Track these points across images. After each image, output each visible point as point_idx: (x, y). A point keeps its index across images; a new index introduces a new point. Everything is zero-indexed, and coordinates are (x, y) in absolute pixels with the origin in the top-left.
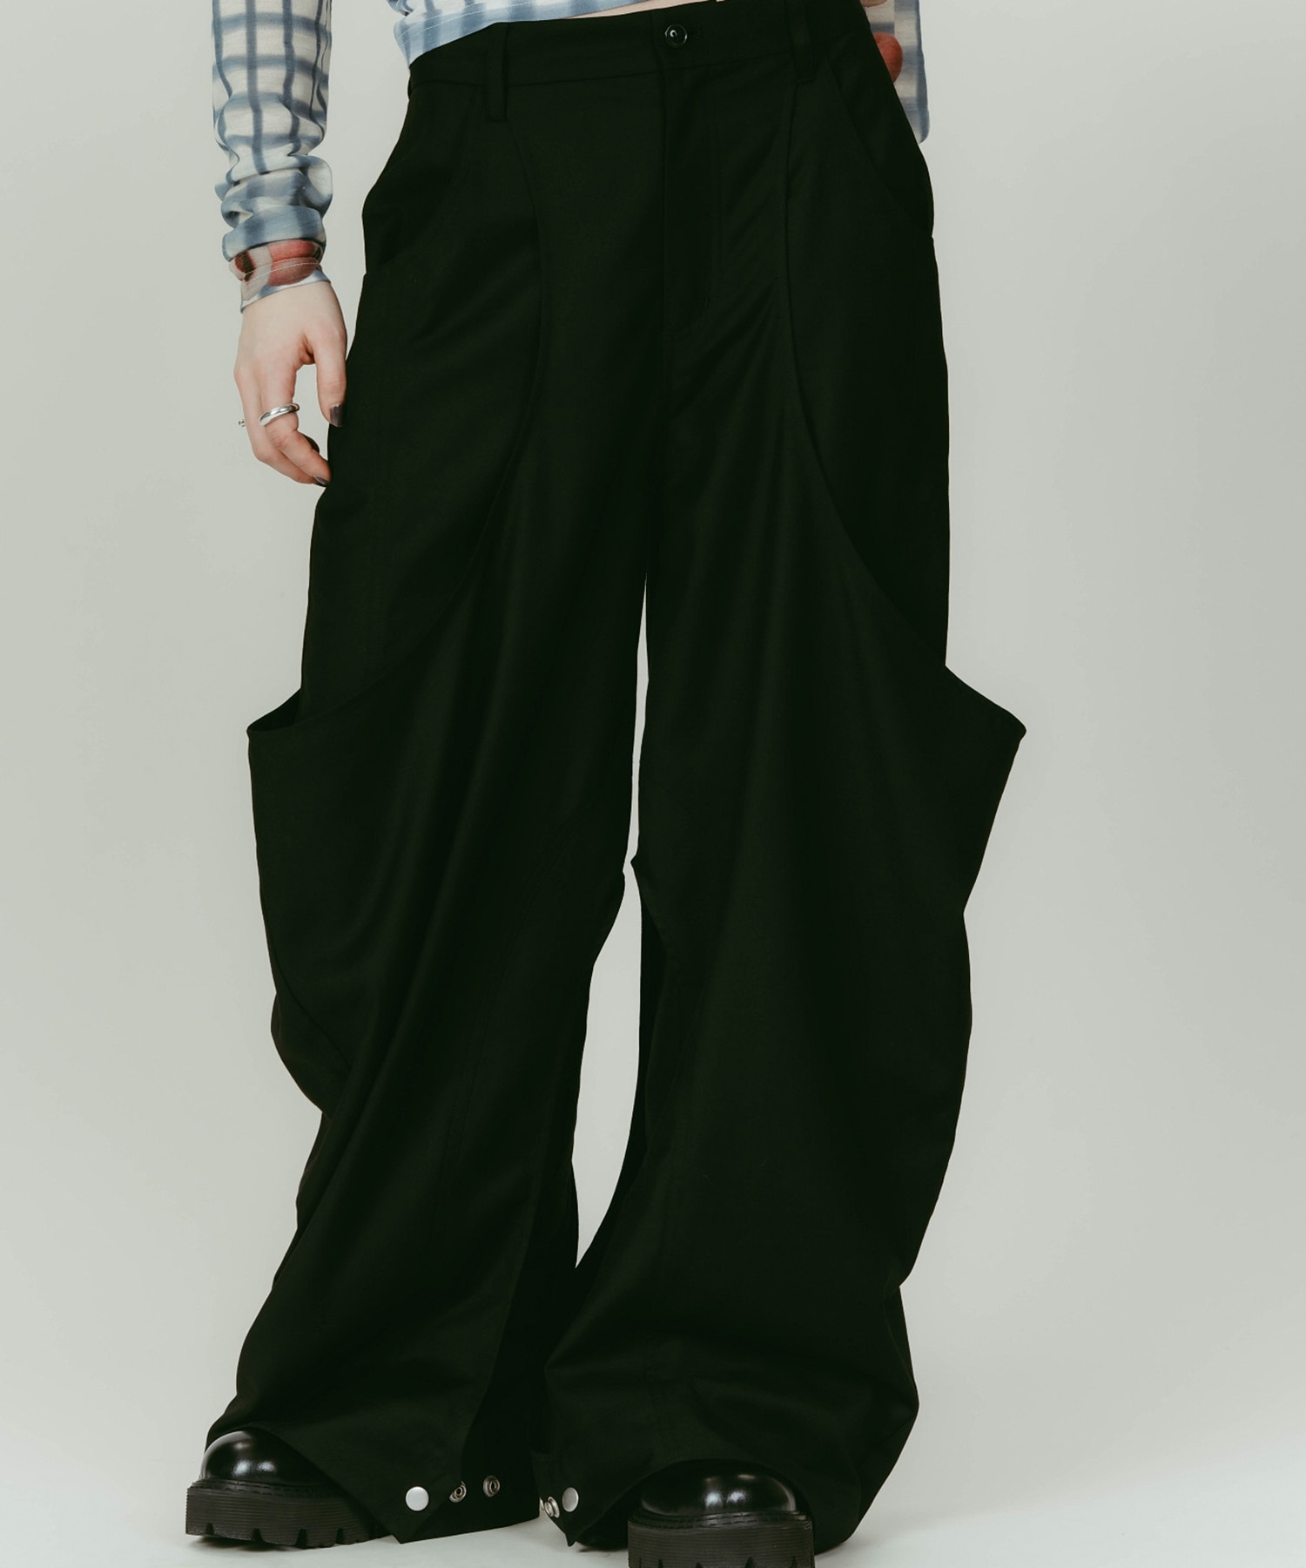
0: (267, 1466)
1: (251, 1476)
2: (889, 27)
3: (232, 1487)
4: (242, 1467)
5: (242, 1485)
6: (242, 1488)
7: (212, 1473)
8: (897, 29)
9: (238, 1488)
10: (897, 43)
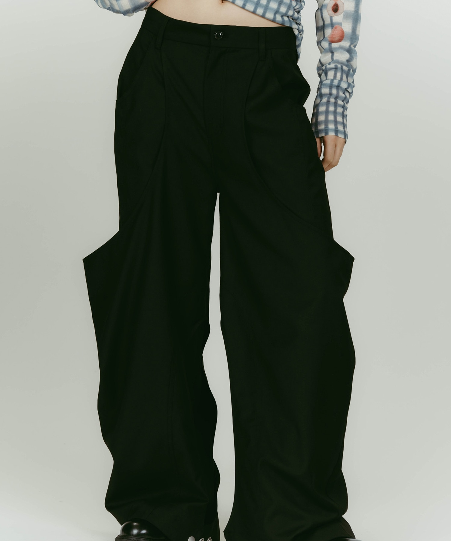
0: (144, 532)
1: (139, 535)
2: (341, 24)
3: (131, 538)
4: (135, 532)
5: (135, 538)
6: (135, 539)
7: (124, 532)
8: (343, 25)
9: (133, 539)
10: (343, 29)
